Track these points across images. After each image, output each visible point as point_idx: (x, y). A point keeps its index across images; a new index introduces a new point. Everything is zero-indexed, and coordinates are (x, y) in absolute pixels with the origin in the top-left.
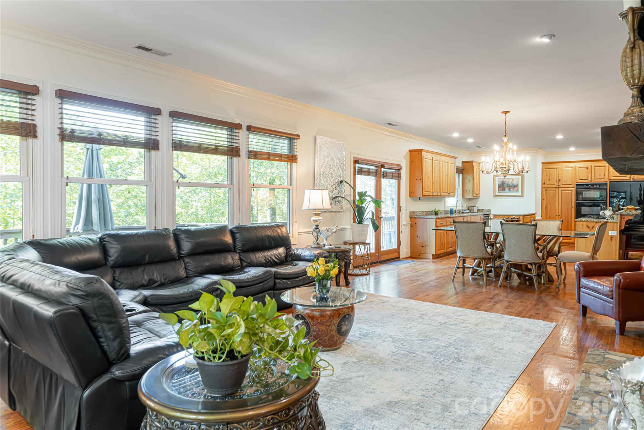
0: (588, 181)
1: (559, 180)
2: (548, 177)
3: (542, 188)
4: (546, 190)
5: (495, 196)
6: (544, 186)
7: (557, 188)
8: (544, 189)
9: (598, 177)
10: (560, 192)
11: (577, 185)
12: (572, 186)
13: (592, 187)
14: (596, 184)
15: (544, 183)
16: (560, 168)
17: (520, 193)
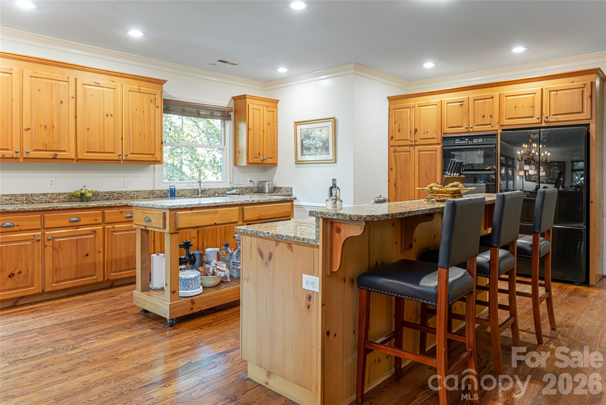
0: (463, 129)
1: (416, 130)
2: (397, 124)
3: (390, 146)
4: (395, 151)
5: (298, 163)
6: (394, 143)
7: (412, 145)
8: (392, 149)
9: (480, 121)
10: (417, 153)
11: (444, 139)
12: (435, 141)
13: (470, 143)
14: (478, 137)
15: (392, 138)
16: (417, 106)
17: (330, 156)
